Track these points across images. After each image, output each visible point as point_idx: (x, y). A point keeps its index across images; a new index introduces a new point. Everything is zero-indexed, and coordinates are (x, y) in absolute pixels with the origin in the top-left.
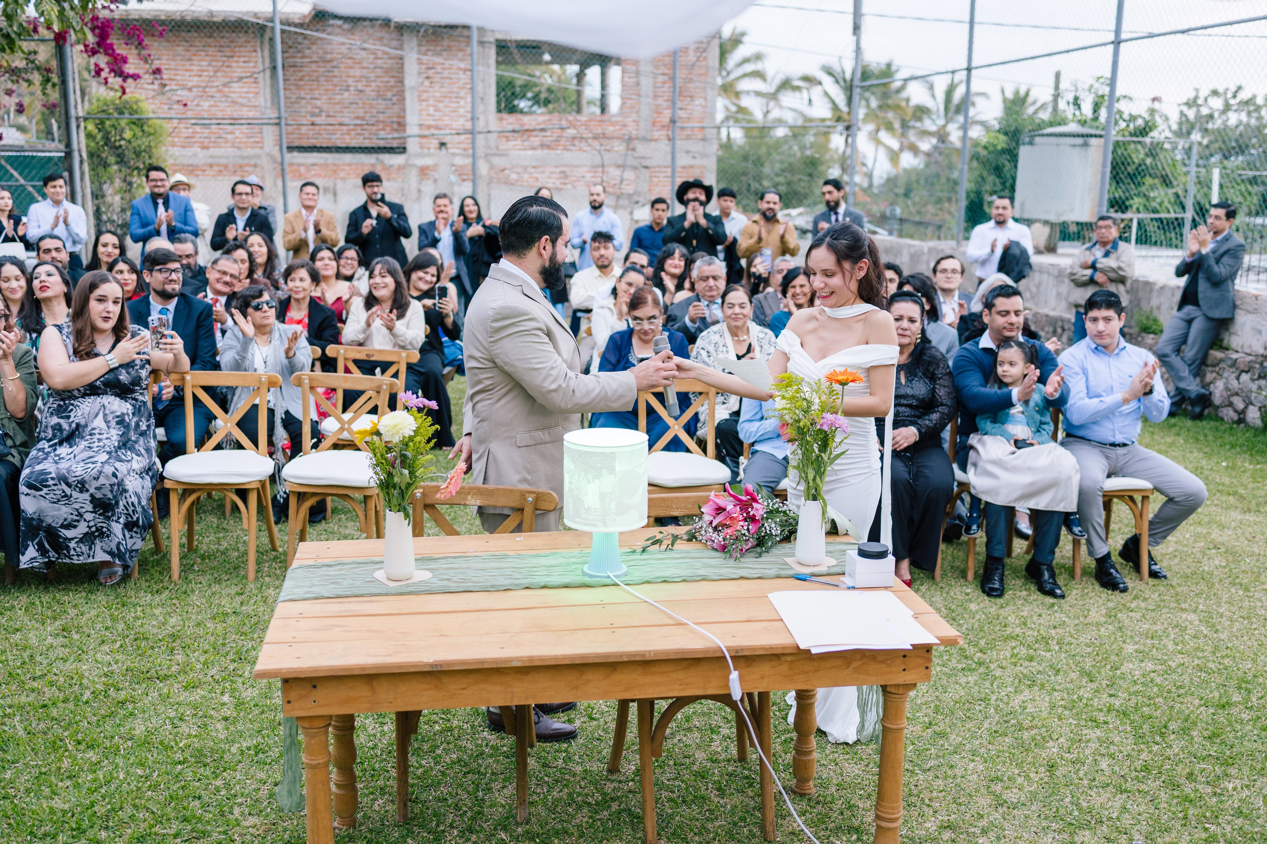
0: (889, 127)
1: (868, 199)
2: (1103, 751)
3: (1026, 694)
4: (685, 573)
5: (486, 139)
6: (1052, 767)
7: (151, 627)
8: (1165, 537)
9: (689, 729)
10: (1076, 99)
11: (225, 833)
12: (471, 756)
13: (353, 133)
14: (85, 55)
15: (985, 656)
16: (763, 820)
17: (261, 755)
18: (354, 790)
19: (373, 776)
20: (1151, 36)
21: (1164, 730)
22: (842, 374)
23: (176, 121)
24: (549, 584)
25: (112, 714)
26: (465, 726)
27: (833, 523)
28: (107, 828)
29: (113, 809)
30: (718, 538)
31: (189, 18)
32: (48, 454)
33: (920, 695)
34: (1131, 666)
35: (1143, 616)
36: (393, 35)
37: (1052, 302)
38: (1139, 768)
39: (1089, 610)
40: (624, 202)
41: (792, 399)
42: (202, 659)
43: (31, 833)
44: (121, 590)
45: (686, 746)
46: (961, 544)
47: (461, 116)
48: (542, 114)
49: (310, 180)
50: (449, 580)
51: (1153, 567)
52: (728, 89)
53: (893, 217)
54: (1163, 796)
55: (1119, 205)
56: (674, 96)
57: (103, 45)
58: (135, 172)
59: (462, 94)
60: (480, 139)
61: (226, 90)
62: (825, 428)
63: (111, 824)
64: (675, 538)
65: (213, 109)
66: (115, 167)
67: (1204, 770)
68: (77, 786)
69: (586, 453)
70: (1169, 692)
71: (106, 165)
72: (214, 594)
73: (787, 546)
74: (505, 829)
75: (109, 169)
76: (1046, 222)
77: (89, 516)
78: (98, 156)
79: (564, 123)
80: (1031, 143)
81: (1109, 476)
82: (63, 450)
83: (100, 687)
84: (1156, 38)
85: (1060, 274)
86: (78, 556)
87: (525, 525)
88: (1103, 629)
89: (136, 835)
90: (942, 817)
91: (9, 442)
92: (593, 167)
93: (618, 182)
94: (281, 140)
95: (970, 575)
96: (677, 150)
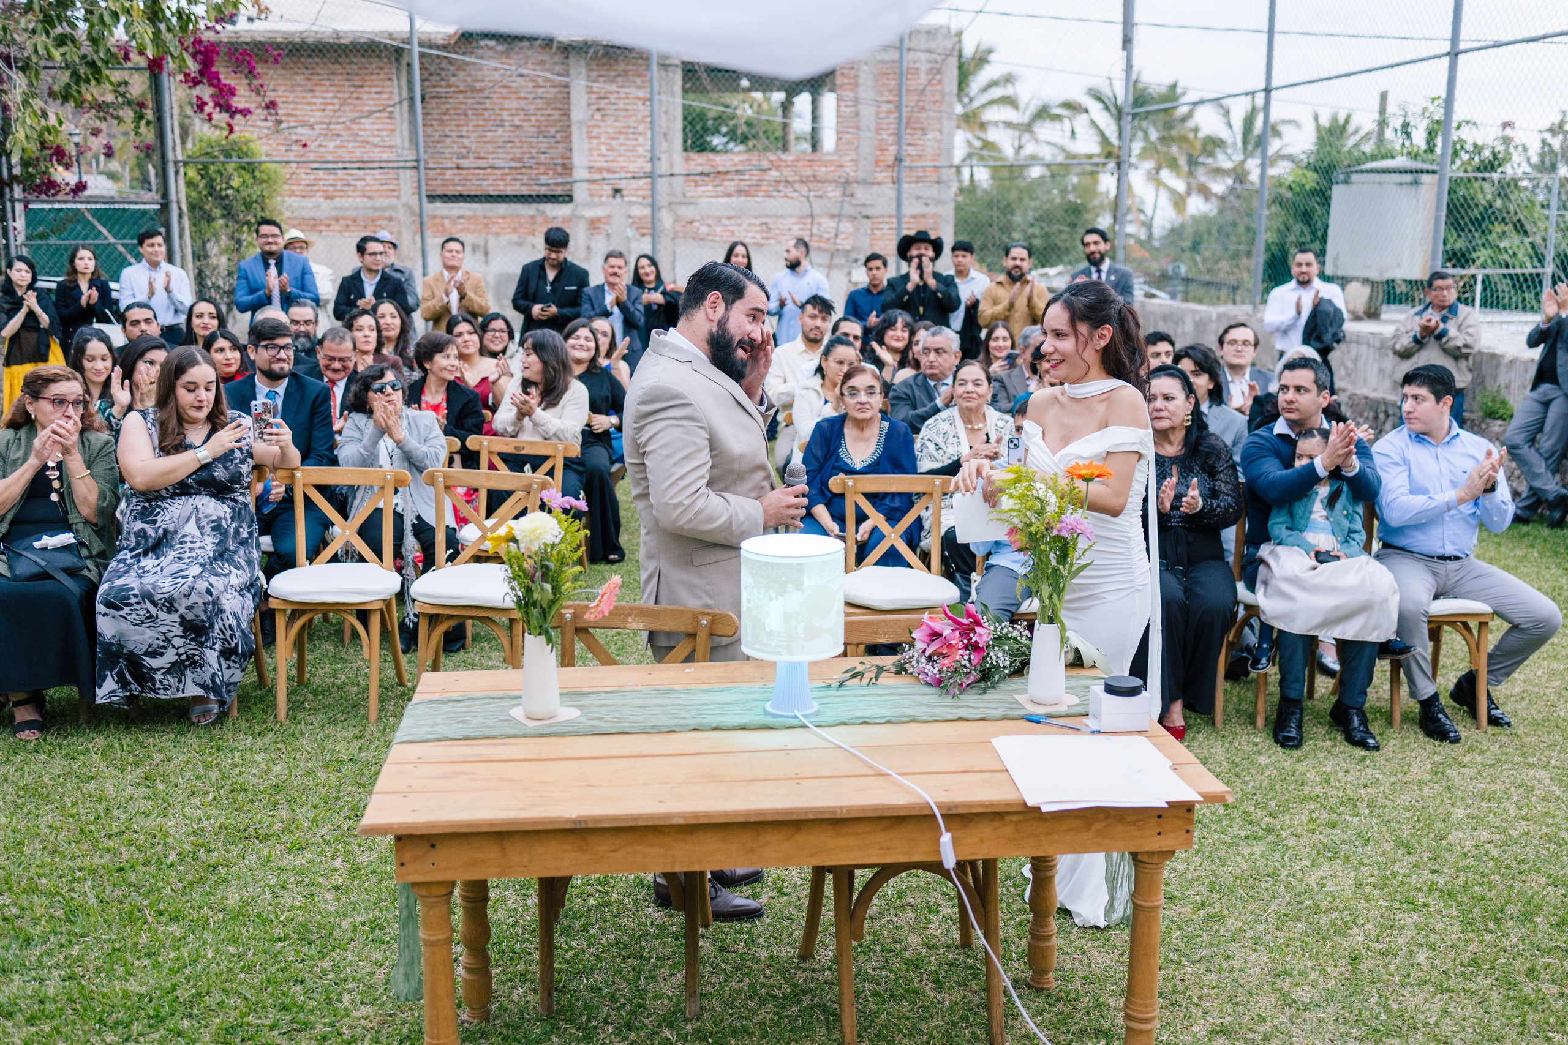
0: (1173, 164)
1: (1147, 255)
2: (1421, 940)
3: (1326, 869)
4: (889, 712)
5: (670, 184)
6: (1355, 959)
7: (250, 777)
8: (1508, 675)
9: (902, 908)
10: (1406, 125)
11: (332, 1025)
12: (631, 937)
13: (509, 178)
14: (185, 86)
15: (1275, 822)
16: (990, 1019)
17: (377, 932)
18: (488, 976)
19: (512, 959)
20: (1498, 45)
21: (1499, 915)
22: (1085, 467)
23: (294, 165)
24: (722, 725)
25: (201, 881)
26: (626, 901)
27: (1077, 652)
28: (190, 1016)
29: (198, 994)
30: (933, 670)
31: (310, 40)
32: (130, 566)
33: (1192, 868)
34: (1461, 835)
35: (1479, 773)
36: (556, 58)
37: (1373, 381)
38: (1465, 962)
39: (1409, 765)
40: (839, 260)
41: (1022, 497)
42: (311, 815)
43: (101, 1020)
44: (216, 732)
45: (896, 928)
46: (1250, 682)
47: (640, 156)
48: (739, 153)
49: (456, 236)
50: (600, 719)
51: (1494, 712)
52: (971, 120)
53: (1176, 275)
54: (1496, 997)
55: (1460, 258)
56: (899, 129)
57: (207, 74)
58: (245, 228)
59: (641, 129)
60: (662, 185)
61: (355, 126)
62: (1064, 534)
63: (195, 1011)
64: (880, 669)
65: (340, 150)
66: (221, 222)
67: (1549, 964)
68: (157, 965)
69: (768, 564)
70: (1508, 867)
71: (210, 219)
72: (327, 737)
73: (1018, 680)
74: (671, 1026)
75: (213, 224)
76: (1366, 281)
77: (178, 642)
78: (201, 208)
79: (765, 164)
80: (1346, 182)
81: (1436, 597)
82: (148, 562)
83: (188, 847)
84: (1503, 48)
85: (1382, 346)
86: (165, 689)
87: (698, 654)
88: (1426, 789)
89: (224, 1026)
90: (1214, 1020)
91: (84, 552)
92: (802, 217)
93: (832, 235)
94: (419, 187)
95: (1260, 721)
96: (904, 195)
